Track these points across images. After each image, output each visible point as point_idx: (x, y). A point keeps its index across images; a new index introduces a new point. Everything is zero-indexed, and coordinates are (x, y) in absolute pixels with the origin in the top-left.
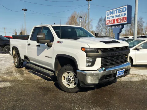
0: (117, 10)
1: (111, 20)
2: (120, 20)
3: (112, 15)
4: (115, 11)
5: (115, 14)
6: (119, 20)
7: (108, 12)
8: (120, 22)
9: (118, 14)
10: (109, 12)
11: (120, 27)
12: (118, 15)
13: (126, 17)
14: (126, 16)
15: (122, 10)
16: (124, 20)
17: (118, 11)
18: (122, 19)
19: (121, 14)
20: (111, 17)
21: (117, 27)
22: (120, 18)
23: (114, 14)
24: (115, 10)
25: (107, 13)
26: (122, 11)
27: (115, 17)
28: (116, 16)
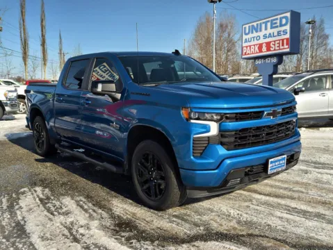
0: (268, 21)
1: (254, 45)
2: (274, 45)
3: (255, 34)
4: (263, 26)
5: (264, 32)
6: (271, 45)
7: (247, 26)
8: (275, 50)
9: (270, 31)
10: (249, 27)
11: (275, 60)
12: (270, 34)
13: (287, 39)
14: (288, 36)
15: (278, 21)
16: (283, 45)
17: (269, 24)
18: (279, 43)
19: (275, 31)
20: (254, 38)
21: (268, 61)
22: (275, 41)
23: (261, 31)
24: (263, 23)
25: (245, 28)
26: (278, 24)
27: (262, 37)
28: (265, 37)
